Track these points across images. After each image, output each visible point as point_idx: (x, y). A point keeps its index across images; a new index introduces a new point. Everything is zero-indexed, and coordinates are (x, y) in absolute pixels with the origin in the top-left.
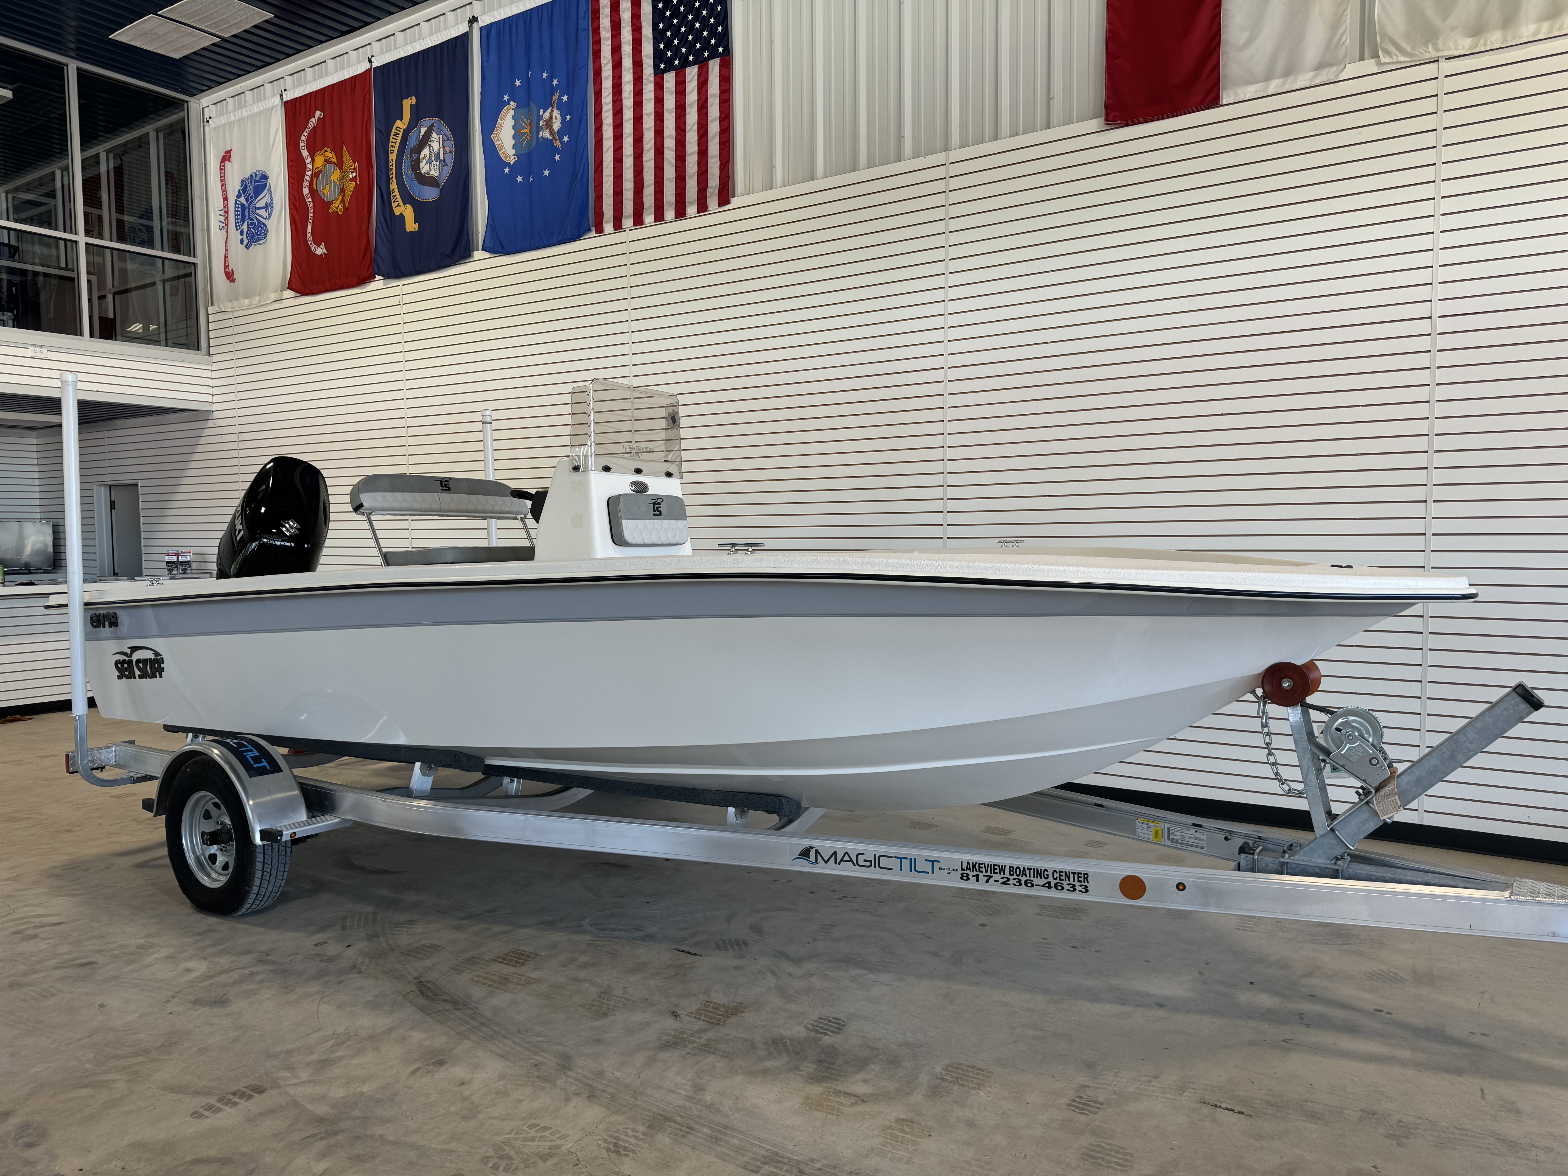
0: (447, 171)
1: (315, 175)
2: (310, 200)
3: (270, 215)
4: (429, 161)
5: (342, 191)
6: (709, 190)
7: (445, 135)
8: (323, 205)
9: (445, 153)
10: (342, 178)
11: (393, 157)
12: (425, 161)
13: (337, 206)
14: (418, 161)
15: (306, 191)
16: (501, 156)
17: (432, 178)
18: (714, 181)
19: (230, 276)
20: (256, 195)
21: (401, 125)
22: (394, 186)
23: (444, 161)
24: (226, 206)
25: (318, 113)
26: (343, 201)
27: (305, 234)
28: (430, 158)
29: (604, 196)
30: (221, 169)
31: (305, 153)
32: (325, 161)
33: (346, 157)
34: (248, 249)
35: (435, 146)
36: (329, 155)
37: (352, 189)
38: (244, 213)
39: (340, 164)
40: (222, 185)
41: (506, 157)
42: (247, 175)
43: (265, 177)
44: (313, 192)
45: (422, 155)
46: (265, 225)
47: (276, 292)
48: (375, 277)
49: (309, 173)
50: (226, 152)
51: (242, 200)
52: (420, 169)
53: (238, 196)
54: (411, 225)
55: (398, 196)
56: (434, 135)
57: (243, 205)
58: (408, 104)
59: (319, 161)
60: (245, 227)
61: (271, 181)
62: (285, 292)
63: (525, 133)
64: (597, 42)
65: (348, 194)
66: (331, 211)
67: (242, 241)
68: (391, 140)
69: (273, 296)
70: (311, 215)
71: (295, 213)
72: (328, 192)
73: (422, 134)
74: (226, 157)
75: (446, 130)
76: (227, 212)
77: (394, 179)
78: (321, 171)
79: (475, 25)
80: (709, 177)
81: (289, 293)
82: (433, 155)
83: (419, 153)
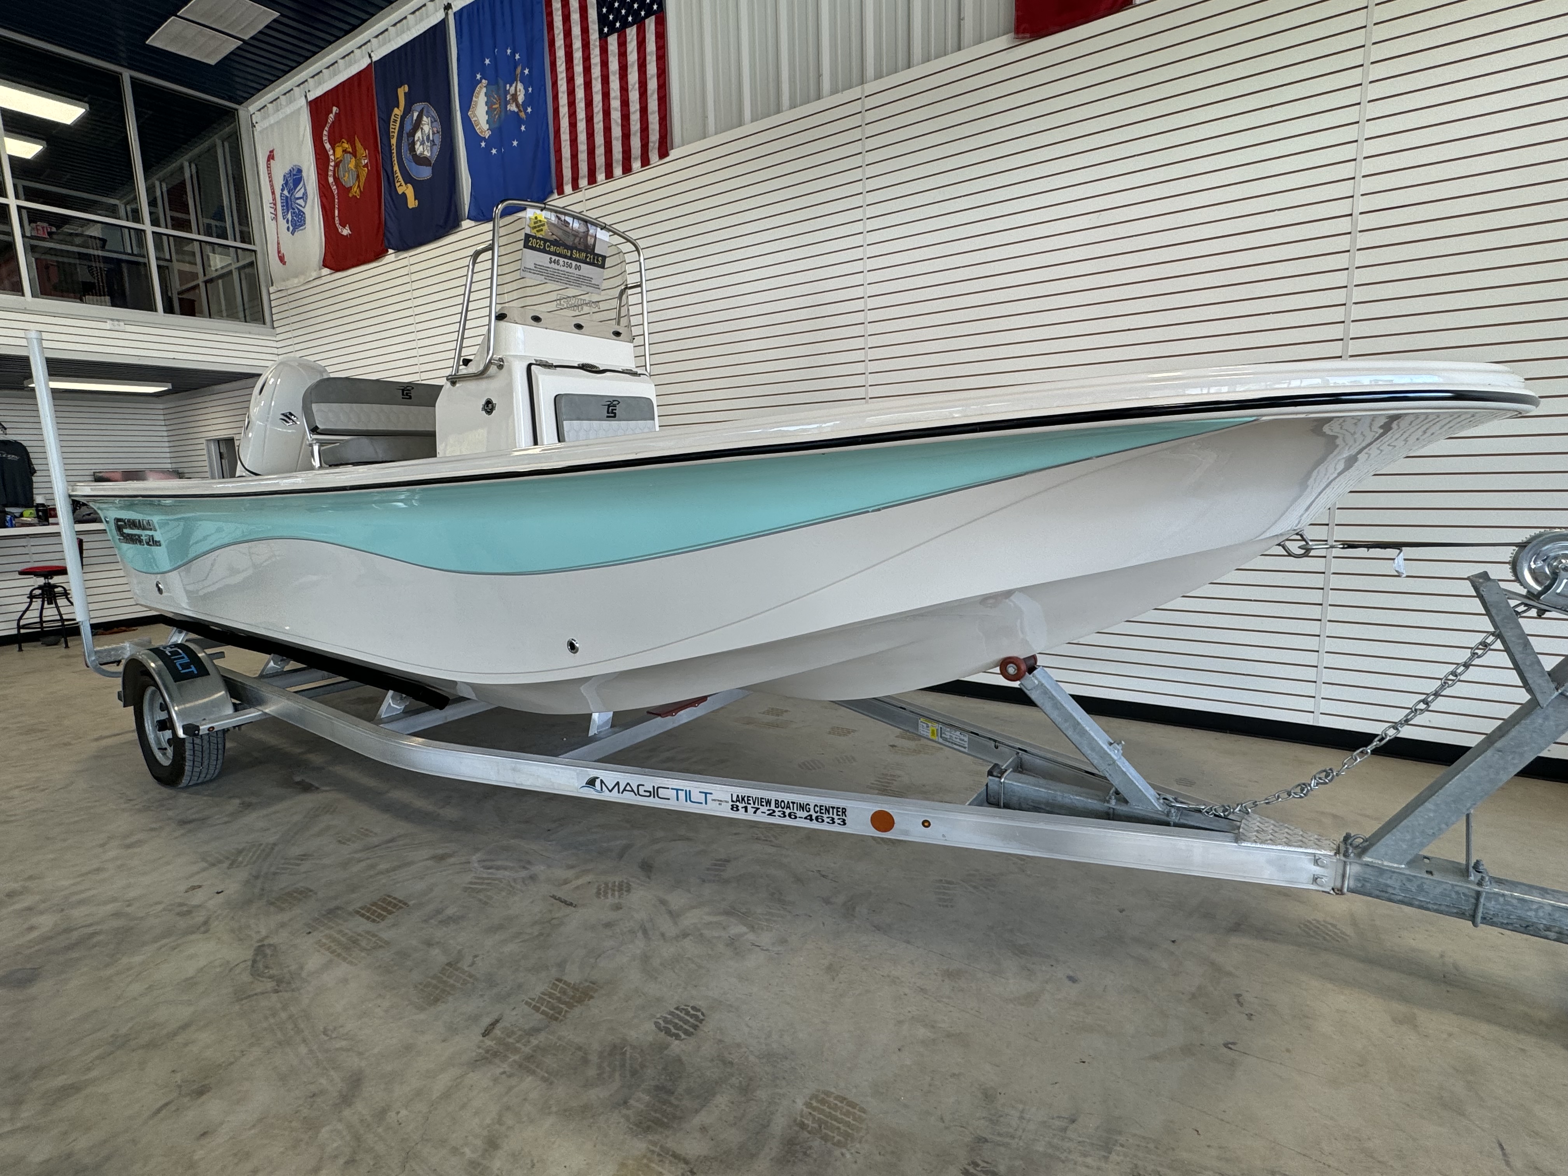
0: (437, 149)
1: (337, 165)
2: (335, 187)
3: (306, 202)
4: (422, 143)
5: (358, 177)
6: (651, 145)
7: (433, 117)
8: (344, 190)
9: (434, 134)
10: (357, 166)
11: (394, 141)
12: (419, 143)
13: (355, 191)
14: (414, 143)
15: (331, 180)
16: (478, 131)
17: (426, 158)
18: (654, 136)
19: (282, 259)
20: (295, 187)
21: (398, 112)
22: (396, 168)
23: (433, 141)
24: (274, 199)
25: (335, 109)
26: (359, 186)
27: (334, 218)
28: (423, 140)
29: (563, 160)
30: (268, 167)
31: (328, 146)
32: (343, 151)
33: (358, 145)
34: (293, 234)
35: (426, 128)
36: (346, 145)
37: (365, 174)
38: (288, 204)
39: (354, 154)
40: (270, 181)
41: (482, 132)
42: (287, 171)
43: (300, 171)
44: (337, 180)
45: (416, 138)
46: (304, 213)
47: (315, 271)
48: (388, 251)
49: (332, 164)
50: (270, 152)
51: (286, 192)
52: (415, 151)
53: (283, 190)
54: (412, 203)
55: (400, 177)
56: (425, 118)
57: (287, 197)
58: (402, 91)
59: (339, 151)
60: (289, 216)
61: (304, 174)
62: (323, 270)
63: (496, 109)
64: (550, 14)
65: (363, 179)
66: (350, 195)
67: (288, 229)
68: (391, 126)
69: (314, 275)
70: (336, 200)
71: (324, 200)
72: (348, 180)
73: (415, 118)
74: (271, 157)
75: (434, 113)
76: (275, 204)
77: (396, 162)
78: (341, 161)
79: (450, 12)
80: (650, 132)
81: (326, 271)
82: (425, 137)
83: (414, 137)
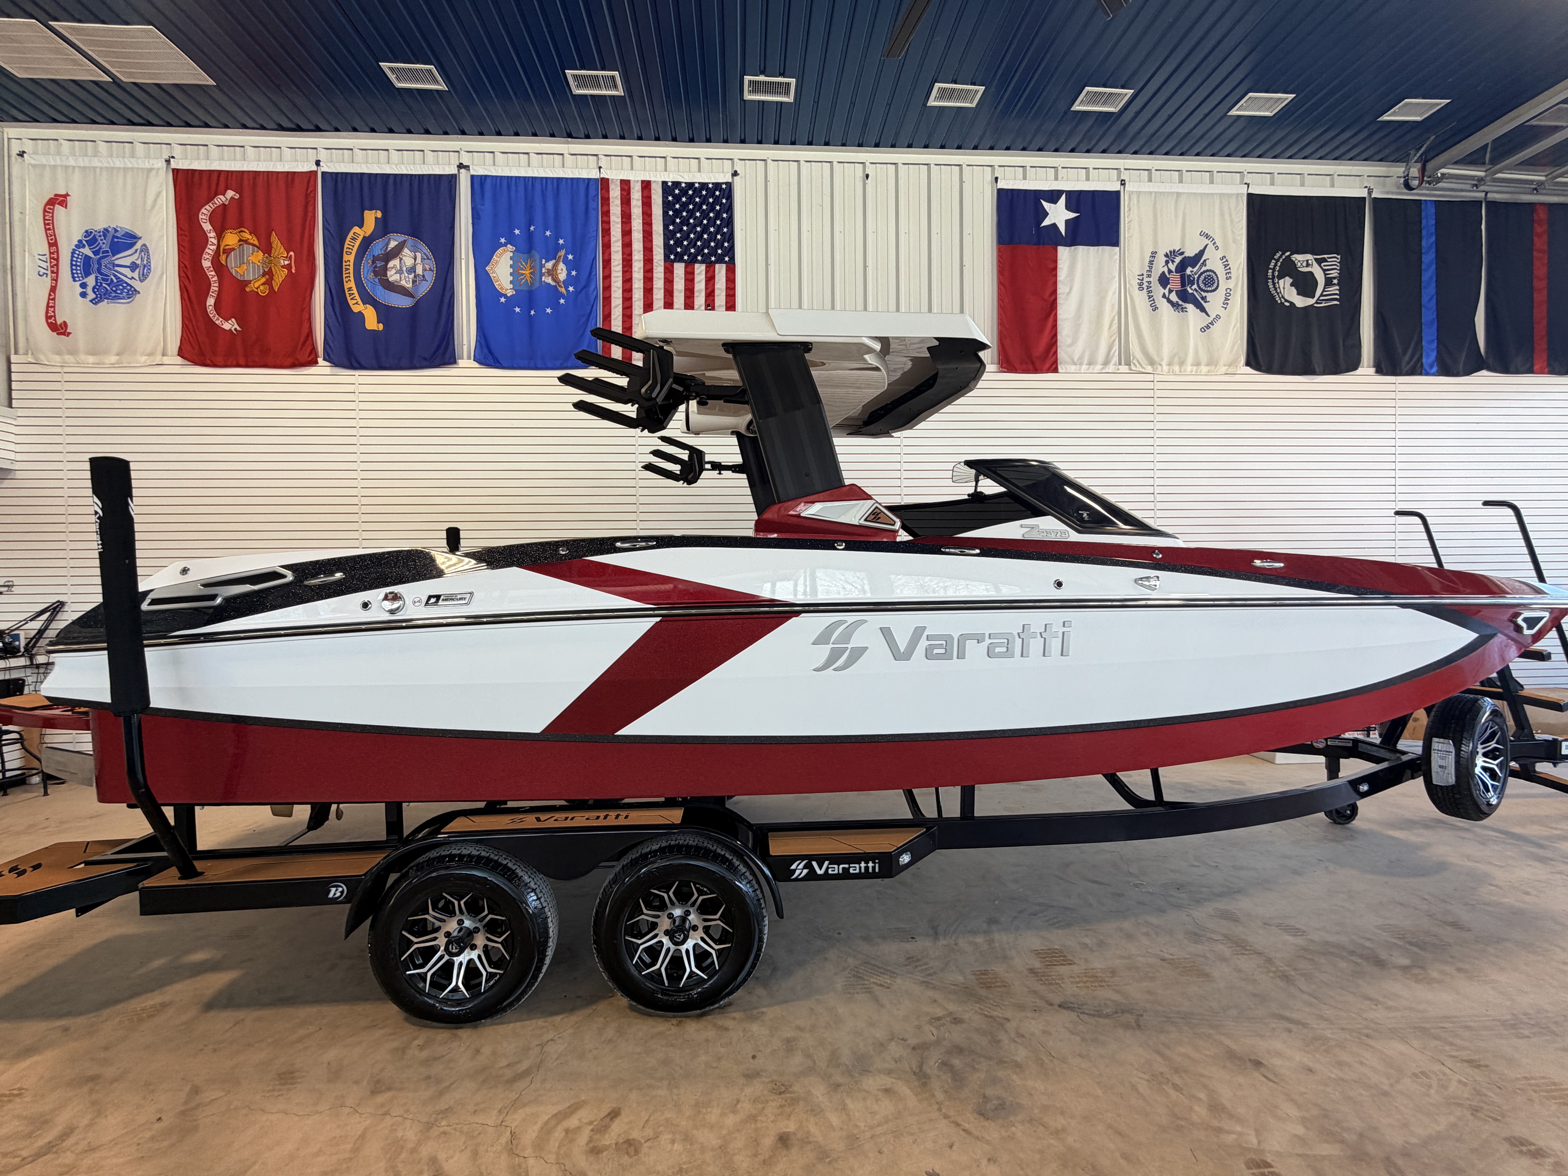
0: (424, 285)
1: (224, 251)
2: (213, 273)
3: (140, 275)
4: (400, 272)
5: (269, 274)
7: (423, 253)
8: (235, 282)
9: (424, 270)
10: (267, 262)
11: (350, 258)
12: (394, 271)
13: (258, 288)
14: (385, 269)
15: (206, 264)
16: (497, 287)
17: (405, 288)
19: (57, 328)
20: (116, 251)
21: (361, 231)
22: (352, 284)
23: (423, 276)
24: (54, 252)
25: (230, 193)
26: (268, 284)
27: (204, 305)
28: (401, 270)
30: (44, 212)
31: (207, 227)
32: (240, 240)
33: (276, 244)
34: (95, 303)
35: (409, 261)
36: (247, 235)
37: (284, 276)
38: (89, 266)
39: (267, 249)
40: (47, 229)
41: (502, 288)
42: (98, 227)
43: (133, 236)
44: (219, 266)
45: (390, 266)
46: (132, 286)
47: (152, 356)
48: (318, 363)
49: (213, 247)
50: (57, 195)
51: (87, 251)
52: (386, 277)
53: (79, 247)
54: (373, 324)
55: (356, 295)
56: (406, 251)
57: (88, 257)
58: (372, 215)
59: (231, 239)
60: (91, 281)
61: (144, 242)
62: (169, 358)
63: (523, 274)
64: (607, 223)
65: (277, 279)
66: (248, 289)
67: (84, 294)
68: (347, 241)
69: (147, 360)
70: (214, 288)
72: (244, 272)
73: (391, 246)
74: (58, 201)
75: (423, 250)
76: (54, 259)
77: (351, 279)
78: (233, 249)
79: (464, 171)
81: (177, 361)
82: (404, 269)
83: (387, 262)
